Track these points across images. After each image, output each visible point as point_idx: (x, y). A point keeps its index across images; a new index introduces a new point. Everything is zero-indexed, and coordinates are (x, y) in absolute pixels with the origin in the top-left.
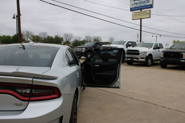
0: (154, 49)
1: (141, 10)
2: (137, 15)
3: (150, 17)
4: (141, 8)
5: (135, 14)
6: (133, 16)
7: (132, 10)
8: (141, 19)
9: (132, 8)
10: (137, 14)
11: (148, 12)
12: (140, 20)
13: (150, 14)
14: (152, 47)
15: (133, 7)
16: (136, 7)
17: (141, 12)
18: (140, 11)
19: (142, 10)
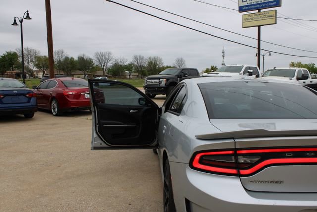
0: (298, 79)
1: (259, 11)
2: (251, 19)
3: (276, 24)
4: (258, 7)
5: (247, 17)
6: (244, 20)
7: (241, 10)
8: (259, 27)
9: (243, 7)
10: (251, 17)
11: (273, 14)
12: (257, 27)
13: (276, 17)
14: (294, 77)
15: (245, 4)
16: (250, 6)
17: (259, 13)
18: (257, 11)
19: (261, 11)
